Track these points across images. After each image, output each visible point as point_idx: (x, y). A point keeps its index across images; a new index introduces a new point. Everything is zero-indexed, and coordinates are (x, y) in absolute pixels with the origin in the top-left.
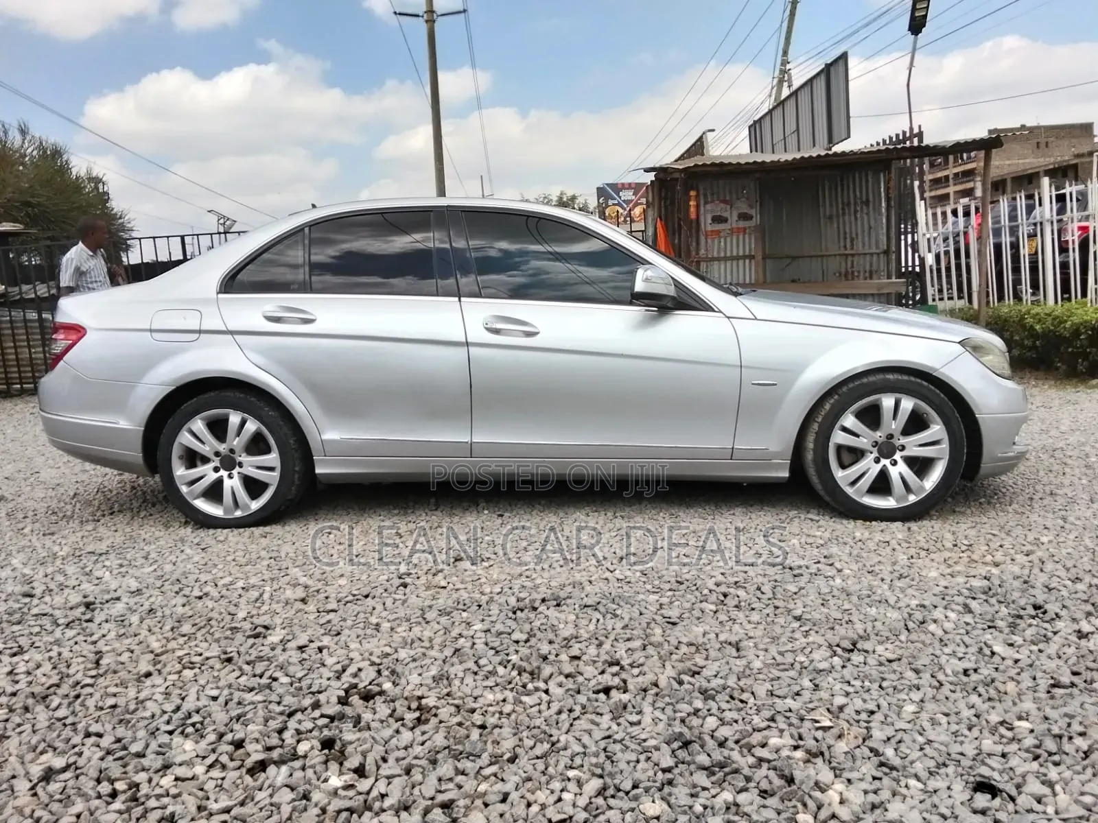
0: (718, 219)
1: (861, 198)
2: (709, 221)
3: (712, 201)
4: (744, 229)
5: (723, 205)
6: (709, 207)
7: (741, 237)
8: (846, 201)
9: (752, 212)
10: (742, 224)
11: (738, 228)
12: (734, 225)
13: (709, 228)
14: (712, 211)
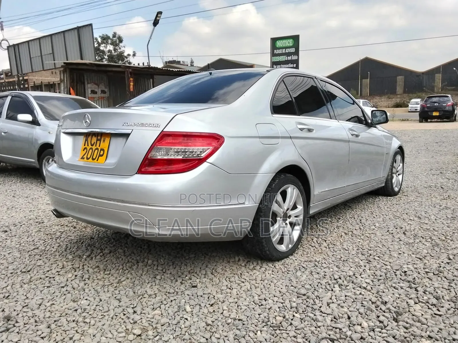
0: (93, 92)
1: (143, 89)
2: (90, 92)
3: (90, 83)
4: (104, 97)
5: (95, 86)
6: (89, 85)
7: (103, 101)
8: (139, 90)
9: (106, 90)
10: (103, 95)
11: (101, 97)
12: (100, 96)
13: (90, 96)
14: (91, 88)
